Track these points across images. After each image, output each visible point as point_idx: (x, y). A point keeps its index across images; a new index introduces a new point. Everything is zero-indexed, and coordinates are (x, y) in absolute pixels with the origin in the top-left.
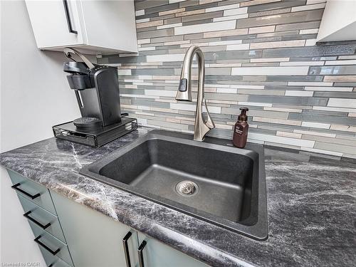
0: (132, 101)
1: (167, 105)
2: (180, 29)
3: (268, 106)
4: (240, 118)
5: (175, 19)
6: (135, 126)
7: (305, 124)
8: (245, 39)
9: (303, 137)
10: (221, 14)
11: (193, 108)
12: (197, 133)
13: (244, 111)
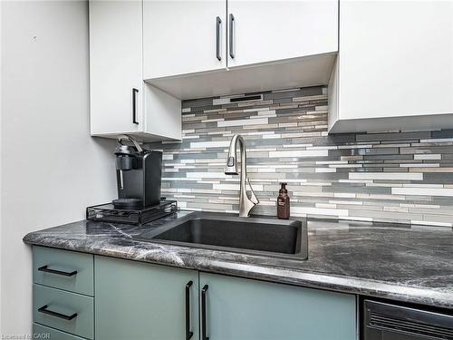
0: (171, 184)
1: (210, 186)
2: (222, 123)
3: (304, 181)
4: (281, 191)
5: (218, 116)
6: (175, 210)
7: (337, 195)
8: (277, 130)
9: (339, 207)
10: (256, 113)
11: (237, 187)
12: (242, 210)
13: (284, 185)
